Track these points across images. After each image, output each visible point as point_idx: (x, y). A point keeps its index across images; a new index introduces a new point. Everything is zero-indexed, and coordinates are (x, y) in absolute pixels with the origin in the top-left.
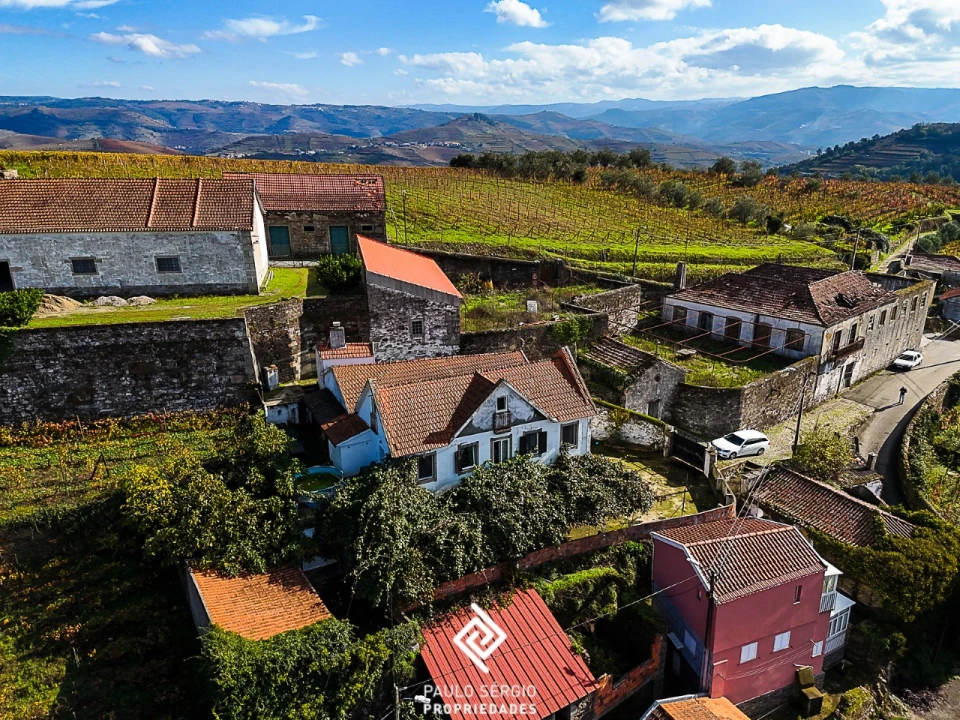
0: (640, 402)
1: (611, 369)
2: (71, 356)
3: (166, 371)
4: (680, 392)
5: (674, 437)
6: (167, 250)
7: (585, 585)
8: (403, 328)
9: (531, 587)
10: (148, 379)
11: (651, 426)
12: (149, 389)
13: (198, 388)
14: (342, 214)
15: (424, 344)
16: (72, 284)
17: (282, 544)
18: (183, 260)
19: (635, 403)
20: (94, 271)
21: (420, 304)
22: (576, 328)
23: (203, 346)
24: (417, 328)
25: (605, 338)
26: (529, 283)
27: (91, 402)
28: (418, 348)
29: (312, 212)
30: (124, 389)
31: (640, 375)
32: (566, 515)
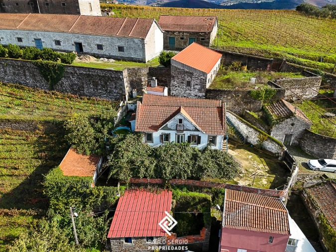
0: (280, 133)
1: (271, 116)
2: (78, 76)
3: (102, 85)
4: (305, 133)
5: (285, 153)
6: (121, 44)
7: (194, 198)
8: (183, 83)
9: (171, 191)
10: (97, 87)
11: (277, 145)
12: (97, 90)
13: (109, 92)
14: (194, 33)
15: (191, 90)
16: (97, 53)
17: (97, 149)
18: (125, 48)
19: (278, 133)
20: (102, 49)
21: (191, 74)
22: (263, 94)
23: (110, 79)
24: (189, 84)
25: (281, 100)
26: (265, 69)
27: (83, 91)
28: (188, 92)
29: (184, 32)
30: (91, 88)
31: (282, 121)
32: (191, 170)
